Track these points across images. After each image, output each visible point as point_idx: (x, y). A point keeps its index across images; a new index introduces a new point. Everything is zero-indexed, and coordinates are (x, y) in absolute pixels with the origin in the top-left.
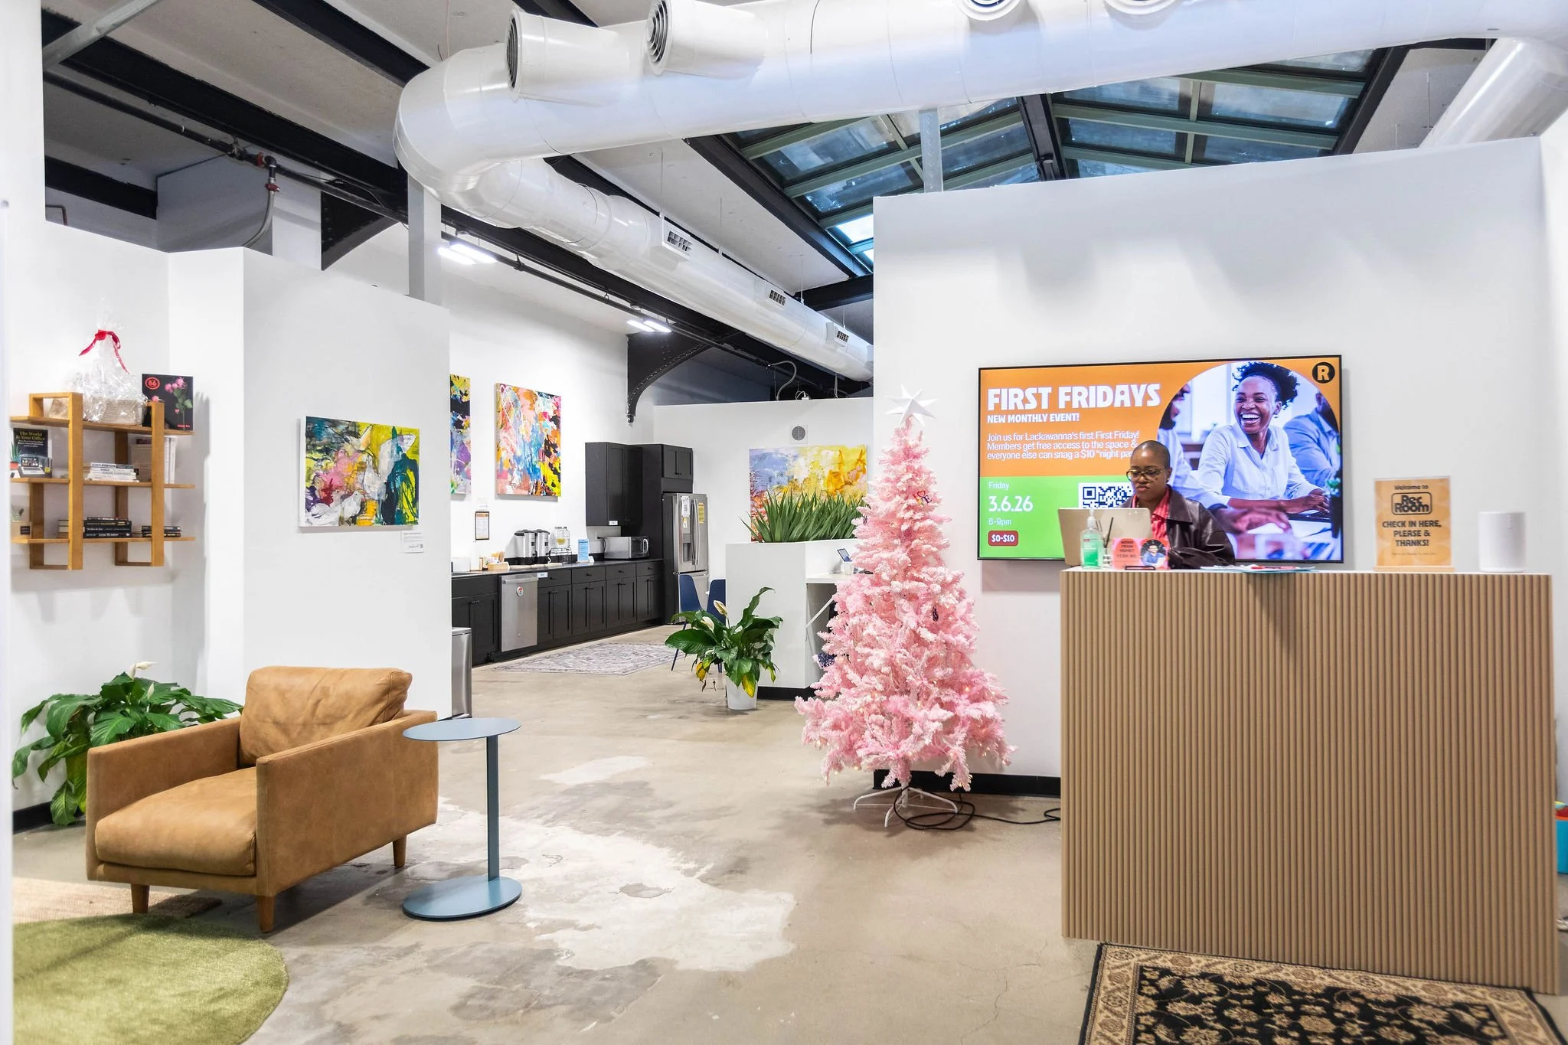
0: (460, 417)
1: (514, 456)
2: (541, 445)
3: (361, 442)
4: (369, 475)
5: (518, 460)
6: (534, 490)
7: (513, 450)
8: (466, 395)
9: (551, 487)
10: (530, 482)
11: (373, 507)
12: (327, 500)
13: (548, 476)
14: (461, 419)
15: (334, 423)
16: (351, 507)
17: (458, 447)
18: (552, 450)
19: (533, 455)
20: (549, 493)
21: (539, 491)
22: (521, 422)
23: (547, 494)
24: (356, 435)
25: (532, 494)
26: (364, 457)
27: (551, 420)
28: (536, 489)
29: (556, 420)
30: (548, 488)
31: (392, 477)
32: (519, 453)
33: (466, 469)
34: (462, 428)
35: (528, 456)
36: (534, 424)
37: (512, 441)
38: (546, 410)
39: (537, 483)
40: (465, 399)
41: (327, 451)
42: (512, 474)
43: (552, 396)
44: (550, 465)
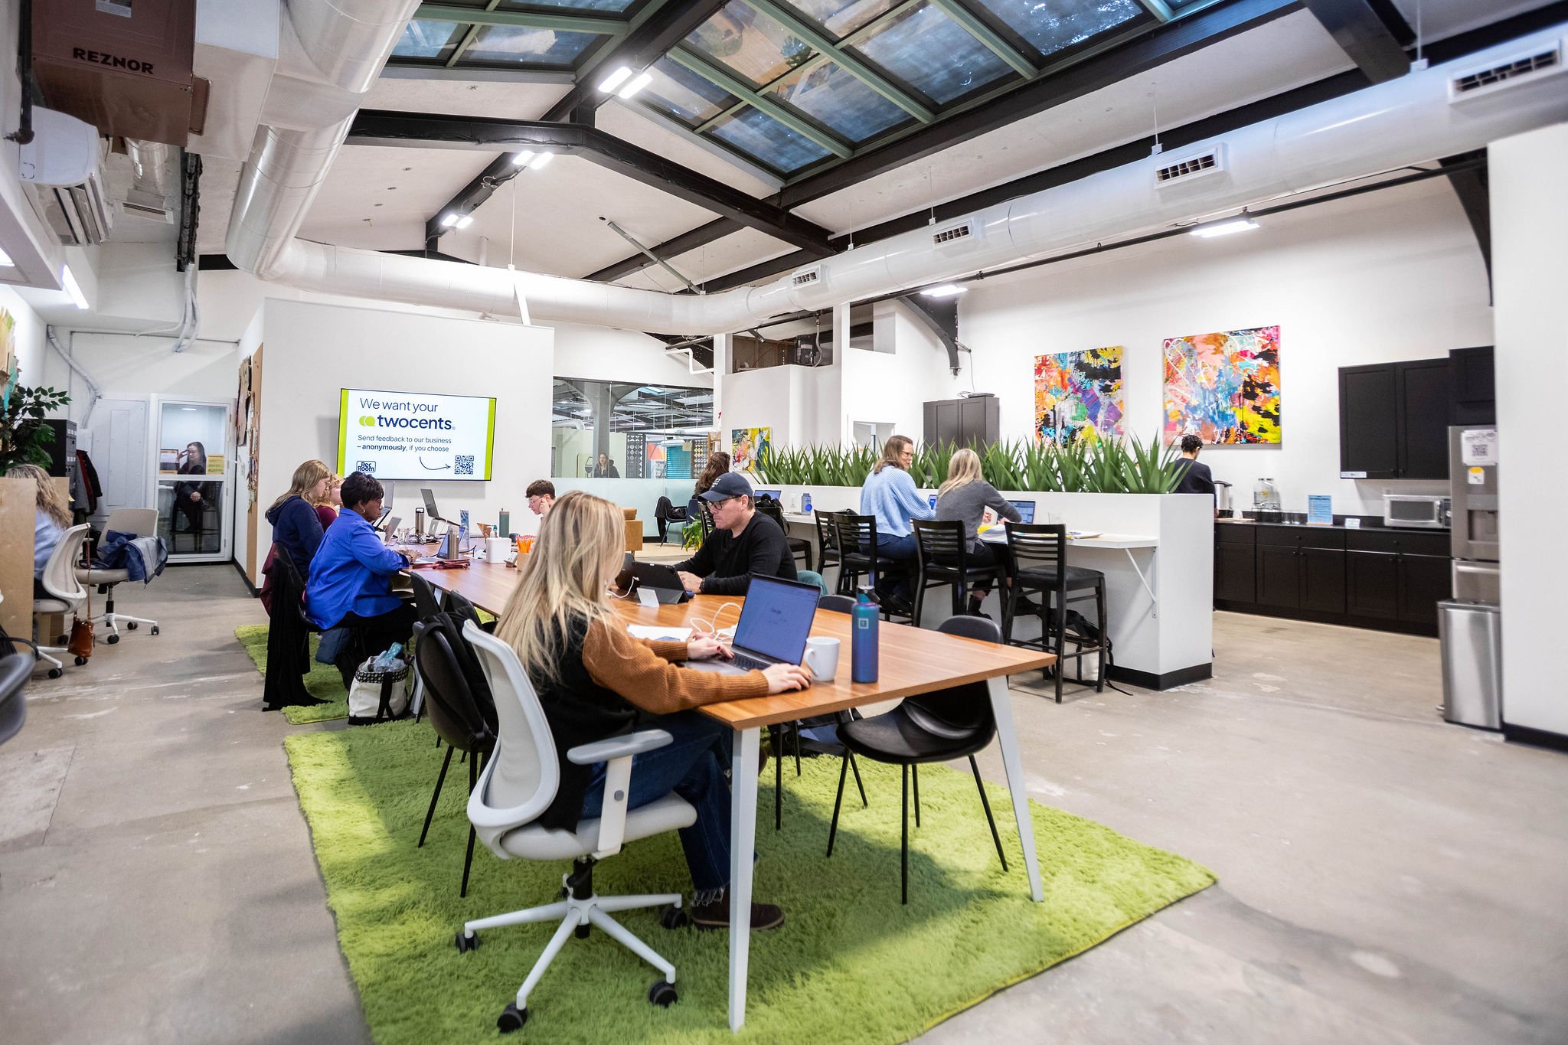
0: (1108, 382)
1: (1188, 406)
2: (1235, 389)
3: (748, 437)
4: (752, 449)
5: (1194, 409)
6: (1223, 439)
7: (1184, 401)
8: (1115, 361)
9: (1257, 434)
10: (1215, 430)
11: (753, 463)
12: (739, 461)
13: (1250, 422)
14: (1109, 383)
15: (740, 431)
16: (746, 463)
17: (1106, 408)
18: (1258, 391)
19: (1220, 401)
20: (1252, 440)
21: (1232, 439)
22: (1197, 371)
23: (1248, 441)
24: (747, 434)
25: (1218, 443)
26: (749, 443)
27: (1255, 357)
28: (1227, 436)
29: (1270, 355)
30: (1252, 435)
31: (759, 450)
32: (1194, 402)
33: (1115, 426)
34: (1111, 391)
35: (1211, 403)
36: (1221, 368)
37: (1183, 392)
38: (1247, 348)
39: (1228, 430)
40: (1114, 366)
41: (738, 442)
42: (1183, 426)
43: (1256, 330)
44: (1256, 409)
